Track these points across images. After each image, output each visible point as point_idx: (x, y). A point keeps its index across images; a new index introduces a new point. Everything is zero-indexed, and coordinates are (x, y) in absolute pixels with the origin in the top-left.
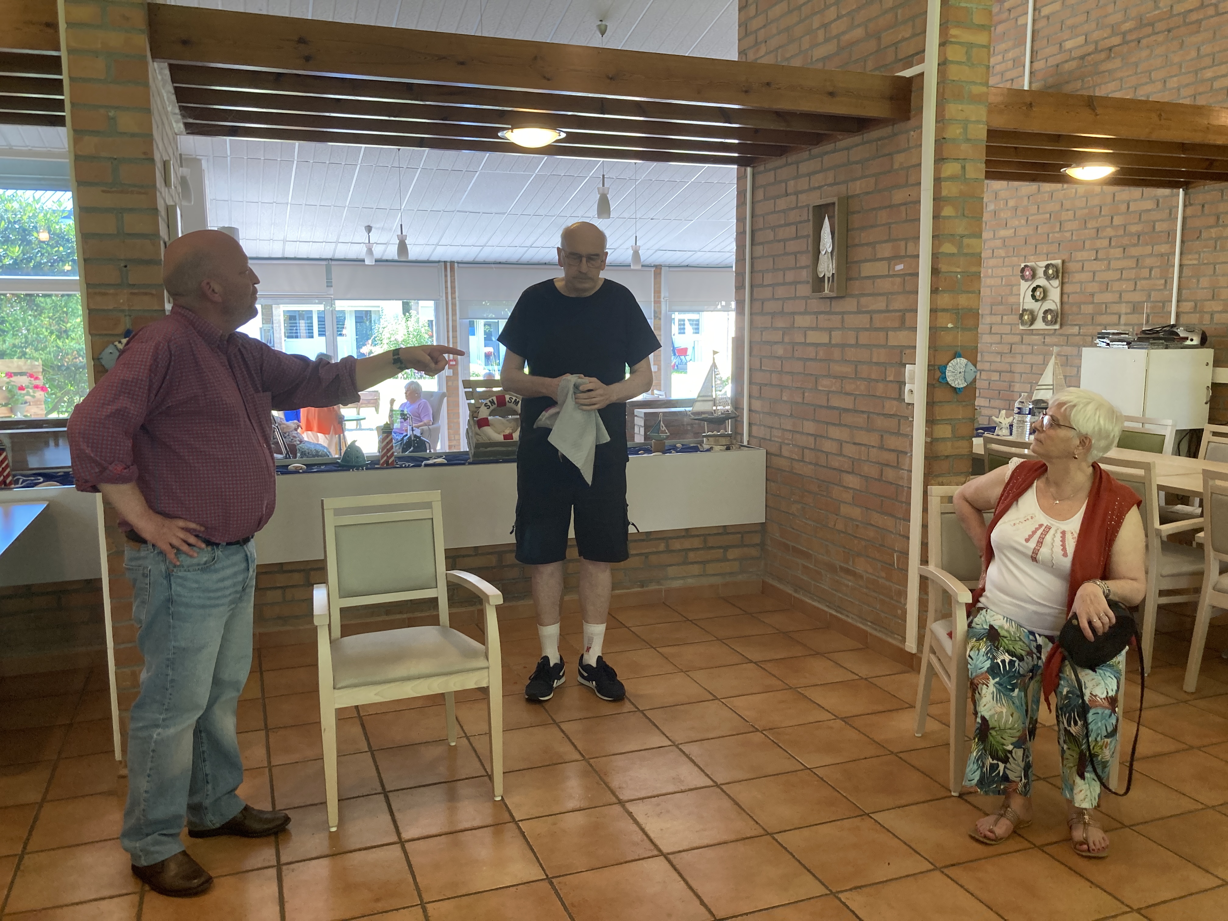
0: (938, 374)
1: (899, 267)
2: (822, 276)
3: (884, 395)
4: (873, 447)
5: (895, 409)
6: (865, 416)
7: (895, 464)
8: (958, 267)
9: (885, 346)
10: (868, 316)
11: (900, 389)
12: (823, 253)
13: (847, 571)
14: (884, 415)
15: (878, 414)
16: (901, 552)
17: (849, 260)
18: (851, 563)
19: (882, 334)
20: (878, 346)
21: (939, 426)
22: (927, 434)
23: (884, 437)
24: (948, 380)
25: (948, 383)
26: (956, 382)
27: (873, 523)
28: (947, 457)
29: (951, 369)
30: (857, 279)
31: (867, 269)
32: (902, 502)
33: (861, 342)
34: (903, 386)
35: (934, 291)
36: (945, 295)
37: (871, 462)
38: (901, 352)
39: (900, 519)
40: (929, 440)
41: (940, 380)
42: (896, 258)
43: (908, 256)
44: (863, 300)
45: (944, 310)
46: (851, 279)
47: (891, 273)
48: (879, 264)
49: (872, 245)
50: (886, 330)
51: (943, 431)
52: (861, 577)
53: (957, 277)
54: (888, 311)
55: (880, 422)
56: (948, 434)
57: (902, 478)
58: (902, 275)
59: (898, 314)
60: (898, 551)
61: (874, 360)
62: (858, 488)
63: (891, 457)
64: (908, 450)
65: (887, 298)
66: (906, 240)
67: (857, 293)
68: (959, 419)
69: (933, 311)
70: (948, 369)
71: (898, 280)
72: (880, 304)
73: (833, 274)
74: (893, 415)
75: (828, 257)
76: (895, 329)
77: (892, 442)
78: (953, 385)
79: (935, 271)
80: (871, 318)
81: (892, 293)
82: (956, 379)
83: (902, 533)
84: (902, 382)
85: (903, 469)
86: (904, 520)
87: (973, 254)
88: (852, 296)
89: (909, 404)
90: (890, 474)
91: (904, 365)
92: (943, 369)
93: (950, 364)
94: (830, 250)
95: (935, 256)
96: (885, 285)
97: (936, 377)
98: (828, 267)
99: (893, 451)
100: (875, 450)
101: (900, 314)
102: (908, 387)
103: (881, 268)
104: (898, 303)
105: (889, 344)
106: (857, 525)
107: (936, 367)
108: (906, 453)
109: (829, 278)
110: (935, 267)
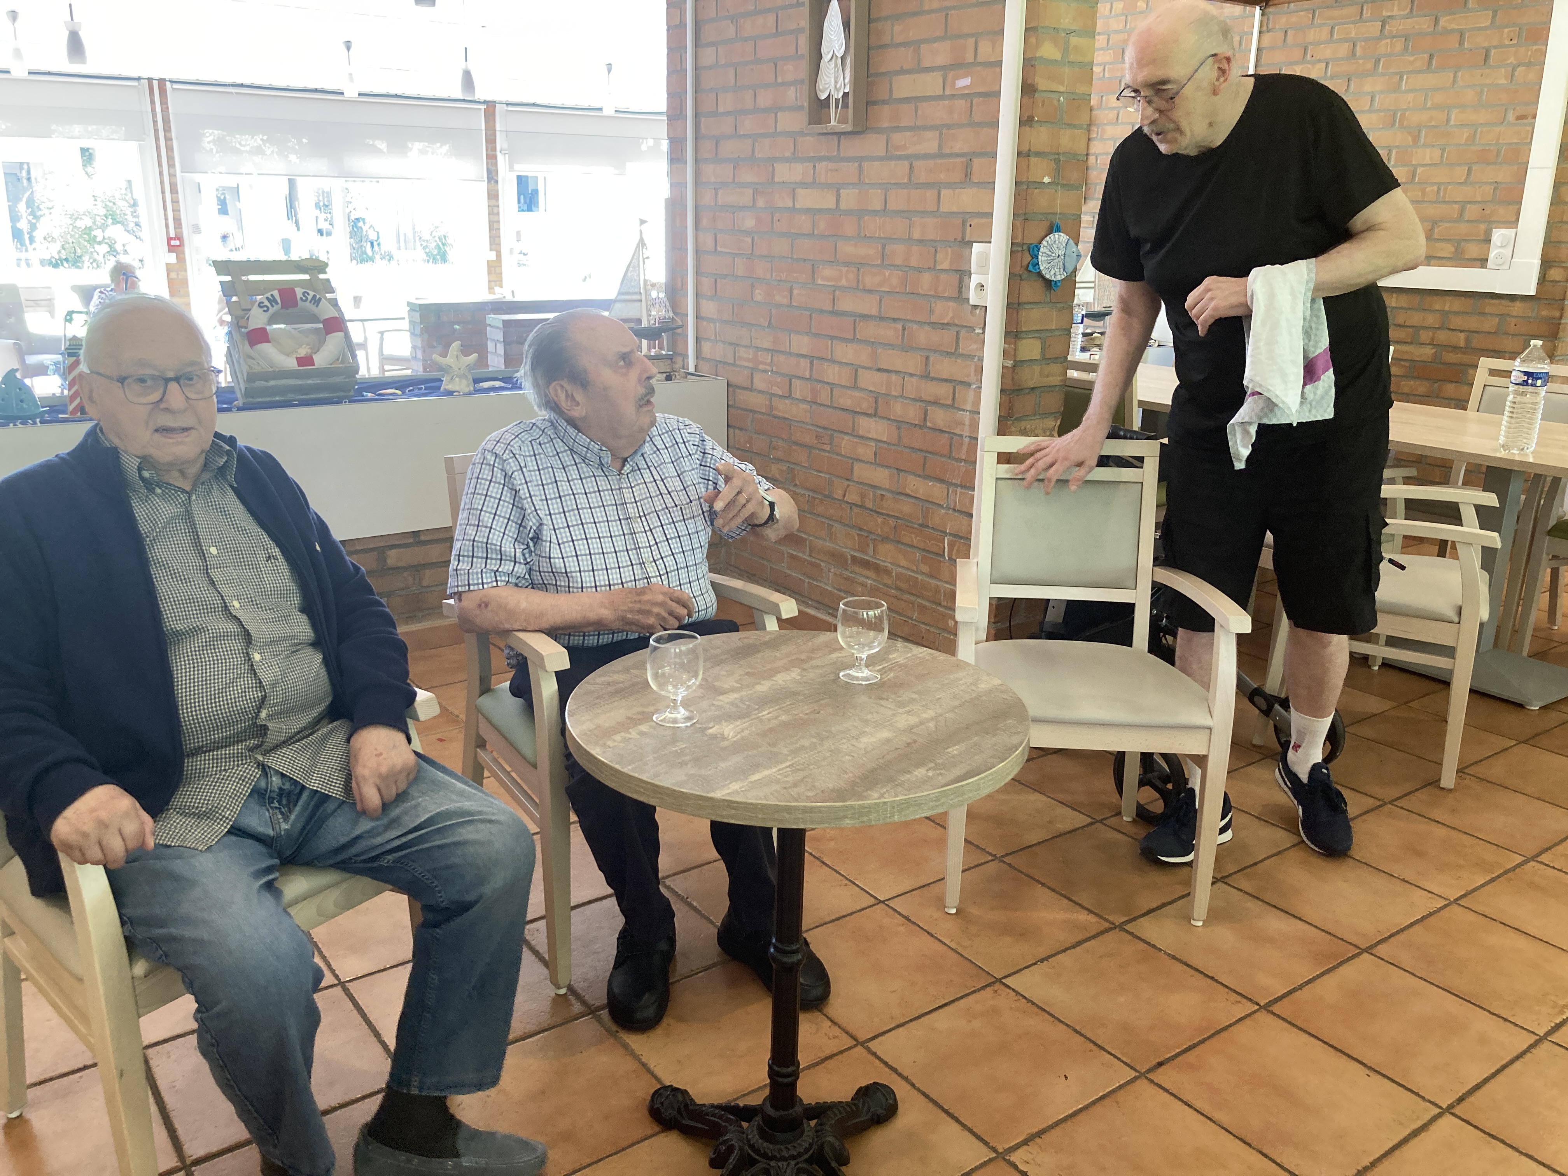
0: (1027, 258)
1: (964, 82)
2: (823, 96)
3: (932, 293)
4: (911, 375)
5: (951, 315)
6: (899, 326)
7: (950, 402)
8: (1062, 83)
9: (935, 213)
10: (906, 164)
11: (961, 281)
12: (826, 57)
13: (866, 564)
14: (933, 325)
15: (921, 323)
16: (955, 536)
17: (871, 71)
18: (871, 551)
19: (930, 194)
20: (924, 213)
21: (1024, 341)
22: (1005, 354)
23: (931, 359)
24: (1042, 268)
25: (1040, 274)
26: (1053, 272)
27: (908, 491)
28: (1033, 389)
29: (1046, 250)
30: (885, 102)
31: (904, 87)
32: (959, 460)
33: (891, 206)
34: (966, 278)
35: (1026, 121)
36: (1042, 129)
37: (907, 398)
38: (964, 223)
39: (956, 485)
40: (1009, 363)
41: (1030, 268)
42: (958, 66)
43: (980, 64)
44: (897, 138)
45: (1038, 154)
46: (875, 103)
47: (947, 92)
48: (928, 77)
49: (915, 44)
50: (938, 186)
51: (1030, 349)
52: (888, 572)
53: (1059, 101)
54: (940, 155)
55: (923, 336)
56: (1036, 354)
57: (962, 424)
58: (968, 96)
59: (959, 160)
60: (950, 534)
61: (916, 235)
62: (885, 440)
63: (943, 391)
64: (972, 378)
65: (941, 134)
66: (977, 36)
67: (886, 125)
68: (1052, 331)
69: (1023, 155)
70: (1042, 250)
71: (961, 104)
72: (929, 144)
73: (846, 95)
74: (947, 324)
75: (836, 65)
76: (950, 185)
77: (944, 367)
78: (1048, 276)
79: (1028, 89)
80: (911, 167)
81: (949, 127)
82: (1053, 267)
83: (958, 508)
84: (965, 271)
85: (963, 410)
86: (962, 486)
87: (1081, 65)
88: (879, 131)
89: (975, 307)
90: (939, 417)
91: (970, 244)
92: (1033, 251)
93: (1044, 243)
94: (840, 54)
95: (1029, 64)
96: (937, 113)
97: (1025, 263)
98: (836, 82)
99: (946, 380)
100: (914, 380)
101: (964, 159)
102: (975, 280)
103: (930, 84)
104: (963, 141)
105: (942, 210)
106: (883, 496)
107: (1025, 247)
108: (969, 385)
109: (837, 100)
110: (1029, 82)
